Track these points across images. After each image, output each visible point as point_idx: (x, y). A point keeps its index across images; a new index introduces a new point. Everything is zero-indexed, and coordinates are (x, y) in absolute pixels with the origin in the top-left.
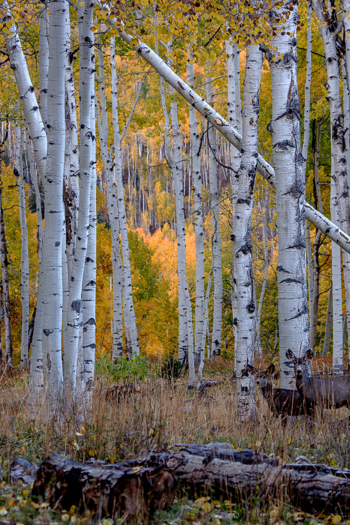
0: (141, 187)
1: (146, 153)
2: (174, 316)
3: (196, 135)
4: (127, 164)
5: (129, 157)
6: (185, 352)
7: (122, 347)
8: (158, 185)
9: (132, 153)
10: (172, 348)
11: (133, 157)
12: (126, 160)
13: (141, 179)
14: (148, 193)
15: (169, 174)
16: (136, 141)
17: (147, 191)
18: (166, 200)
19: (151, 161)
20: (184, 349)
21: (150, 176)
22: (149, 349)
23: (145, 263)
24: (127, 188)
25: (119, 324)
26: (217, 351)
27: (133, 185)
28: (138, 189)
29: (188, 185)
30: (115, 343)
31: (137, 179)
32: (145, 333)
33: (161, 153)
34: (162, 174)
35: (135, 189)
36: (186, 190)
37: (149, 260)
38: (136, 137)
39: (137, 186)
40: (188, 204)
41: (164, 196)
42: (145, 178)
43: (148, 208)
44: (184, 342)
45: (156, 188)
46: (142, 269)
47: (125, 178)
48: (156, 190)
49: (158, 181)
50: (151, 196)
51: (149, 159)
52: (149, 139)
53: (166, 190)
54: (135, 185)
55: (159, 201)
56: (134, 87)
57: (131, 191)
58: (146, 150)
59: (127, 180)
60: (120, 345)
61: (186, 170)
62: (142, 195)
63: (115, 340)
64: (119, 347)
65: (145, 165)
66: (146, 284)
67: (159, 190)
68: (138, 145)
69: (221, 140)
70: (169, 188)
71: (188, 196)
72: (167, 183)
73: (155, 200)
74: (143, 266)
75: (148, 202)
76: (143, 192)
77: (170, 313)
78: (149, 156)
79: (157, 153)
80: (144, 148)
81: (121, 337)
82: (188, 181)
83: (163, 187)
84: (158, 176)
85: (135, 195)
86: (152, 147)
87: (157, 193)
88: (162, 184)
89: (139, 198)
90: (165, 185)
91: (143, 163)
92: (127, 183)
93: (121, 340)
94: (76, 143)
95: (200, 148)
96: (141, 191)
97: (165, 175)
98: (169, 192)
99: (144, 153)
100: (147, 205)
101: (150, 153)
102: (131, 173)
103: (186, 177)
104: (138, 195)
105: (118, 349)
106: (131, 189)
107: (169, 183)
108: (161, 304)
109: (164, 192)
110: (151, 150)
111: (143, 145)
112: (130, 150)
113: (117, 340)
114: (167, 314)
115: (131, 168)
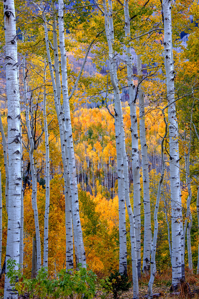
0: (89, 183)
2: (111, 244)
3: (133, 86)
4: (81, 171)
6: (125, 267)
7: (73, 264)
8: (98, 182)
9: (84, 166)
10: (110, 266)
11: (84, 168)
12: (81, 169)
13: (89, 179)
14: (92, 186)
15: (103, 176)
16: (86, 160)
18: (102, 190)
19: (94, 169)
20: (124, 265)
21: (93, 177)
22: (94, 267)
23: (91, 211)
24: (81, 184)
25: (70, 245)
26: (147, 267)
27: (85, 182)
28: (87, 184)
29: (113, 182)
30: (67, 260)
31: (87, 179)
32: (92, 256)
33: (99, 165)
34: (100, 176)
35: (85, 184)
36: (112, 185)
37: (93, 210)
38: (86, 158)
40: (113, 192)
41: (101, 188)
42: (91, 178)
43: (92, 194)
44: (123, 258)
45: (96, 183)
46: (89, 215)
47: (80, 179)
48: (97, 184)
49: (97, 180)
50: (94, 188)
52: (93, 159)
54: (86, 182)
55: (98, 190)
56: (85, 133)
57: (83, 185)
58: (91, 164)
59: (81, 180)
60: (72, 262)
61: (112, 174)
62: (89, 187)
63: (67, 258)
65: (91, 172)
66: (92, 225)
67: (98, 185)
68: (87, 162)
69: (130, 159)
70: (103, 183)
71: (113, 187)
72: (102, 181)
73: (96, 190)
74: (90, 213)
76: (90, 185)
77: (109, 242)
78: (93, 167)
79: (97, 166)
80: (90, 163)
81: (72, 255)
82: (113, 180)
83: (100, 183)
84: (97, 177)
85: (86, 187)
86: (94, 162)
87: (97, 186)
88: (99, 181)
91: (90, 170)
92: (81, 181)
93: (72, 258)
94: (14, 33)
95: (136, 96)
98: (103, 185)
99: (90, 166)
100: (92, 192)
102: (83, 176)
103: (112, 178)
104: (87, 187)
105: (70, 265)
108: (102, 236)
109: (101, 185)
110: (94, 164)
112: (83, 165)
113: (69, 258)
114: (106, 242)
115: (83, 174)
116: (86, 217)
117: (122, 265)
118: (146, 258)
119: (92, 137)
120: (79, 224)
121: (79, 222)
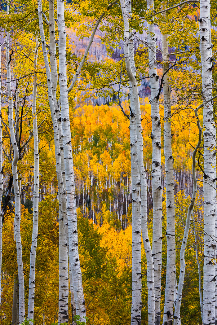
0: (92, 207)
1: (96, 184)
2: (120, 291)
3: (156, 76)
4: (82, 191)
5: (84, 186)
6: (139, 322)
7: (67, 316)
8: (104, 206)
9: (86, 183)
10: (119, 320)
11: (86, 186)
12: (82, 188)
13: (92, 201)
14: (97, 212)
15: (112, 198)
16: (89, 175)
17: (96, 210)
18: (110, 217)
19: (99, 189)
20: (137, 319)
21: (98, 200)
22: (96, 321)
23: (95, 245)
24: (82, 208)
25: (65, 290)
26: (169, 323)
27: (87, 206)
28: (89, 209)
29: (126, 207)
30: (59, 311)
31: (90, 202)
32: (94, 307)
33: (106, 184)
34: (107, 198)
35: (87, 208)
36: (124, 210)
37: (98, 244)
38: (89, 172)
39: (89, 206)
40: (125, 220)
41: (108, 214)
42: (95, 201)
43: (96, 222)
44: (137, 311)
45: (102, 208)
46: (91, 251)
47: (81, 201)
48: (103, 210)
49: (104, 203)
50: (99, 214)
51: (98, 188)
52: (98, 174)
53: (109, 210)
54: (88, 206)
55: (105, 217)
56: (89, 139)
57: (85, 210)
58: (96, 182)
60: (66, 314)
61: (124, 196)
62: (92, 213)
64: (65, 315)
65: (95, 192)
66: (95, 264)
67: (104, 210)
68: (90, 178)
69: (149, 176)
70: (112, 208)
71: (125, 214)
72: (111, 205)
73: (102, 217)
74: (93, 248)
75: (97, 218)
77: (117, 288)
78: (98, 186)
79: (104, 184)
80: (95, 180)
81: (67, 304)
82: (125, 204)
83: (107, 207)
84: (104, 200)
85: (88, 213)
86: (100, 179)
87: (103, 212)
88: (107, 205)
89: (90, 214)
90: (109, 206)
91: (94, 190)
92: (82, 205)
93: (67, 308)
95: (160, 91)
96: (92, 210)
97: (109, 199)
98: (112, 211)
99: (95, 184)
100: (96, 219)
101: (99, 184)
102: (85, 197)
103: (124, 201)
104: (89, 213)
105: (64, 317)
106: (85, 208)
107: (112, 205)
108: (108, 279)
109: (108, 211)
110: (100, 182)
111: (94, 178)
113: (63, 308)
114: (114, 288)
115: (85, 194)
116: (87, 253)
117: (134, 320)
118: (167, 310)
119: (98, 145)
120: (78, 262)
121: (77, 260)
